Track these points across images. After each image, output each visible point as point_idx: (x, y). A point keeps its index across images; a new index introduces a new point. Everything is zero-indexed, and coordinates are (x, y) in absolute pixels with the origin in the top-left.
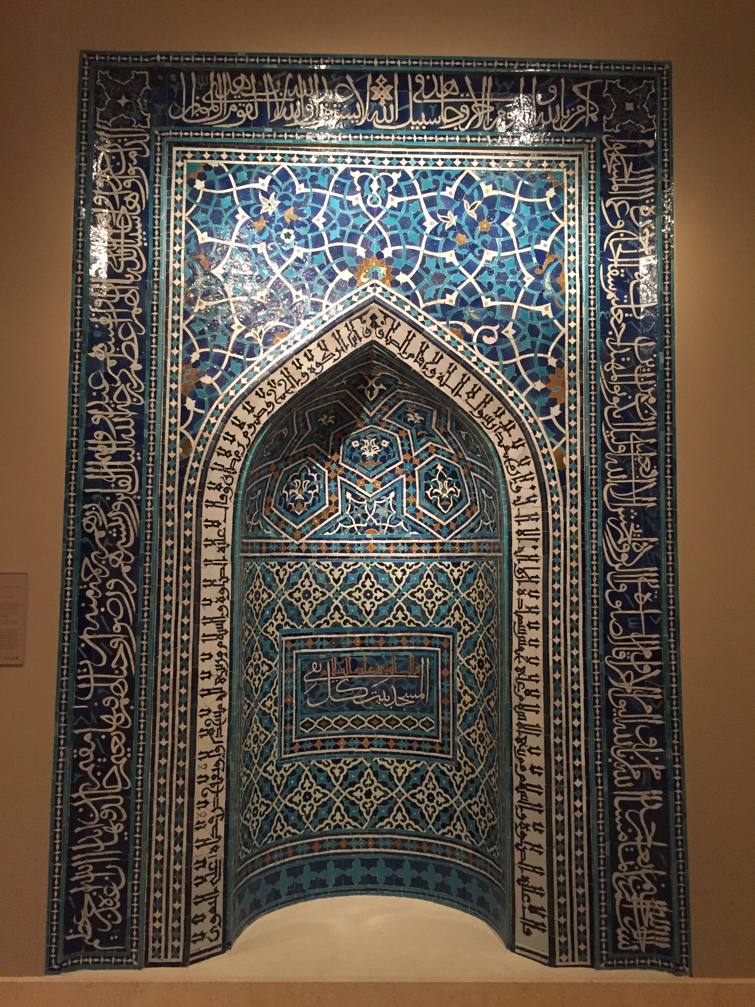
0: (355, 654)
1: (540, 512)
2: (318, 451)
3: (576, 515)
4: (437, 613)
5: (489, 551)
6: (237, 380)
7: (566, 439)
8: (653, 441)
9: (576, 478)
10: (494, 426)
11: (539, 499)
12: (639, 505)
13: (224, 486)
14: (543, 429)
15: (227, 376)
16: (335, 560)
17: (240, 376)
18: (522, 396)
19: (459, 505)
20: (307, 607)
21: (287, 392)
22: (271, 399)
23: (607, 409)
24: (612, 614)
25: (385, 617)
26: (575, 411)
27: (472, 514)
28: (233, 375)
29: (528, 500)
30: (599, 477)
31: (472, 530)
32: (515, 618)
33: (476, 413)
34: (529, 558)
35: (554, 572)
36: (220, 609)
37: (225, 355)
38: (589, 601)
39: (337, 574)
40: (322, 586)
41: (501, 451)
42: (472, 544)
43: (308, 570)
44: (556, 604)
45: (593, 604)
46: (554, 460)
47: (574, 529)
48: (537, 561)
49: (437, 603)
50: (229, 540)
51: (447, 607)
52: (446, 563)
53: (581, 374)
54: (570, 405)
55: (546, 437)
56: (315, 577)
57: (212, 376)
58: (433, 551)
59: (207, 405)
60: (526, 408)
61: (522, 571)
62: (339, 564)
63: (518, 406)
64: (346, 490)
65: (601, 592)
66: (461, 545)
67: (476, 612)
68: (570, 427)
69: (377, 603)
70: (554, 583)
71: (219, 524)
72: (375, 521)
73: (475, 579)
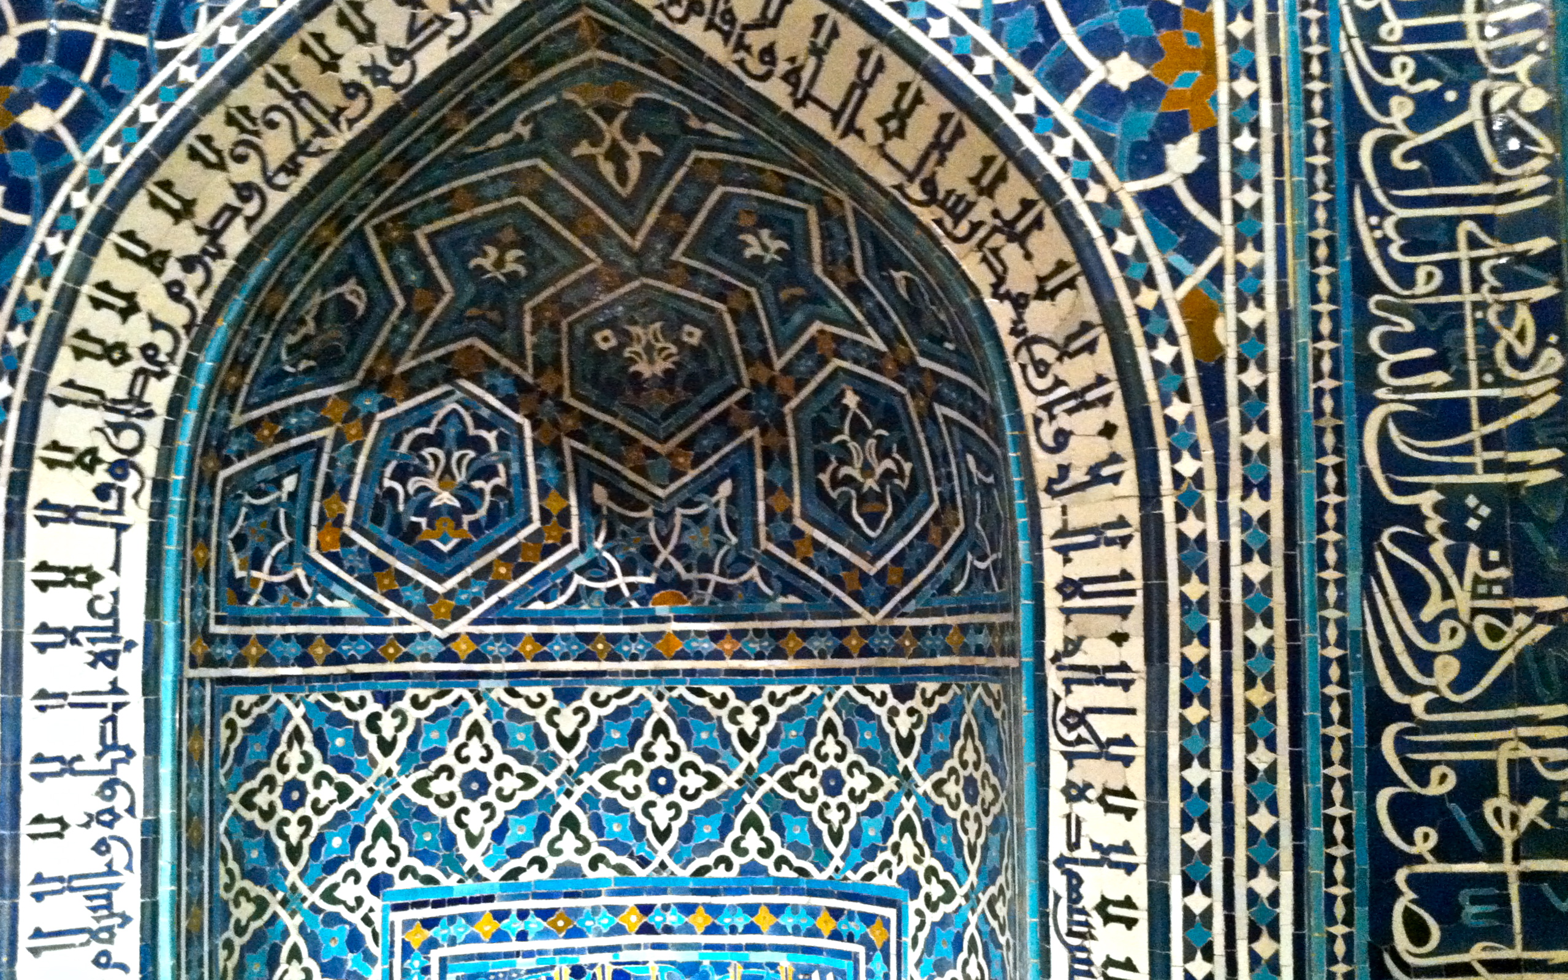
0: (625, 956)
1: (1133, 514)
2: (492, 364)
3: (1265, 521)
4: (856, 838)
5: (990, 653)
6: (127, 113)
7: (1224, 252)
8: (1540, 244)
9: (1262, 389)
10: (975, 227)
11: (1129, 469)
12: (1498, 478)
13: (108, 455)
14: (1138, 224)
15: (100, 104)
16: (562, 683)
17: (138, 100)
18: (1064, 111)
19: (911, 511)
20: (475, 819)
21: (302, 149)
22: (248, 172)
23: (1368, 141)
24: (1401, 876)
25: (710, 847)
26: (1255, 152)
27: (946, 536)
28: (116, 98)
29: (1095, 477)
30: (1347, 383)
31: (946, 588)
32: (1057, 882)
33: (915, 191)
34: (1098, 675)
35: (1185, 727)
36: (101, 847)
37: (91, 38)
38: (1316, 830)
39: (568, 722)
40: (523, 758)
41: (1002, 314)
42: (945, 628)
43: (478, 712)
44: (1196, 839)
45: (1330, 841)
46: (1180, 327)
47: (1257, 570)
48: (1126, 685)
49: (855, 809)
50: (133, 625)
51: (880, 819)
52: (877, 689)
53: (1272, 23)
54: (1235, 132)
55: (1151, 250)
56: (500, 732)
57: (54, 105)
58: (842, 652)
59: (37, 200)
60: (1079, 151)
61: (1077, 718)
62: (576, 694)
63: (1048, 145)
64: (593, 478)
65: (1359, 794)
66: (918, 632)
67: (958, 843)
68: (1238, 210)
69: (687, 806)
70: (1185, 762)
71: (94, 577)
72: (678, 566)
73: (955, 738)
